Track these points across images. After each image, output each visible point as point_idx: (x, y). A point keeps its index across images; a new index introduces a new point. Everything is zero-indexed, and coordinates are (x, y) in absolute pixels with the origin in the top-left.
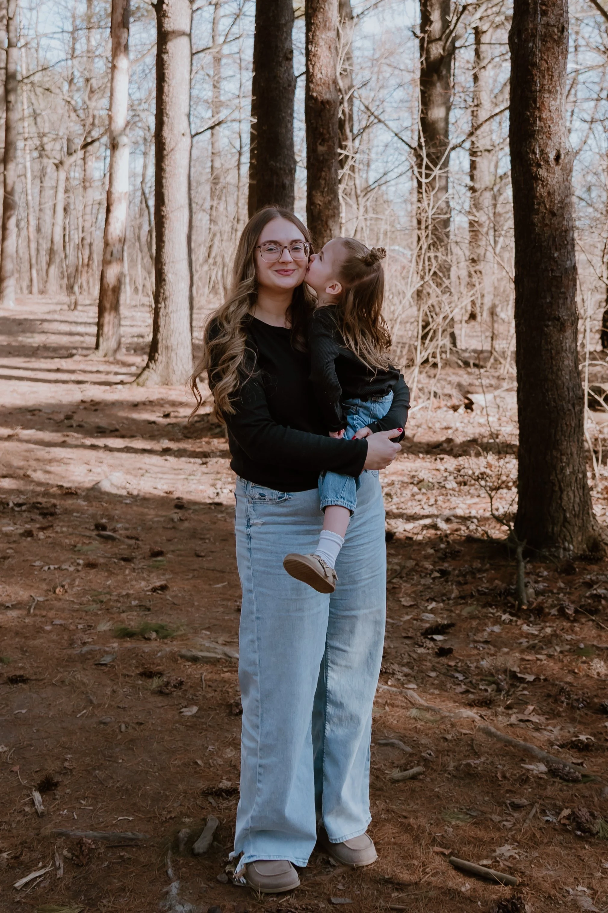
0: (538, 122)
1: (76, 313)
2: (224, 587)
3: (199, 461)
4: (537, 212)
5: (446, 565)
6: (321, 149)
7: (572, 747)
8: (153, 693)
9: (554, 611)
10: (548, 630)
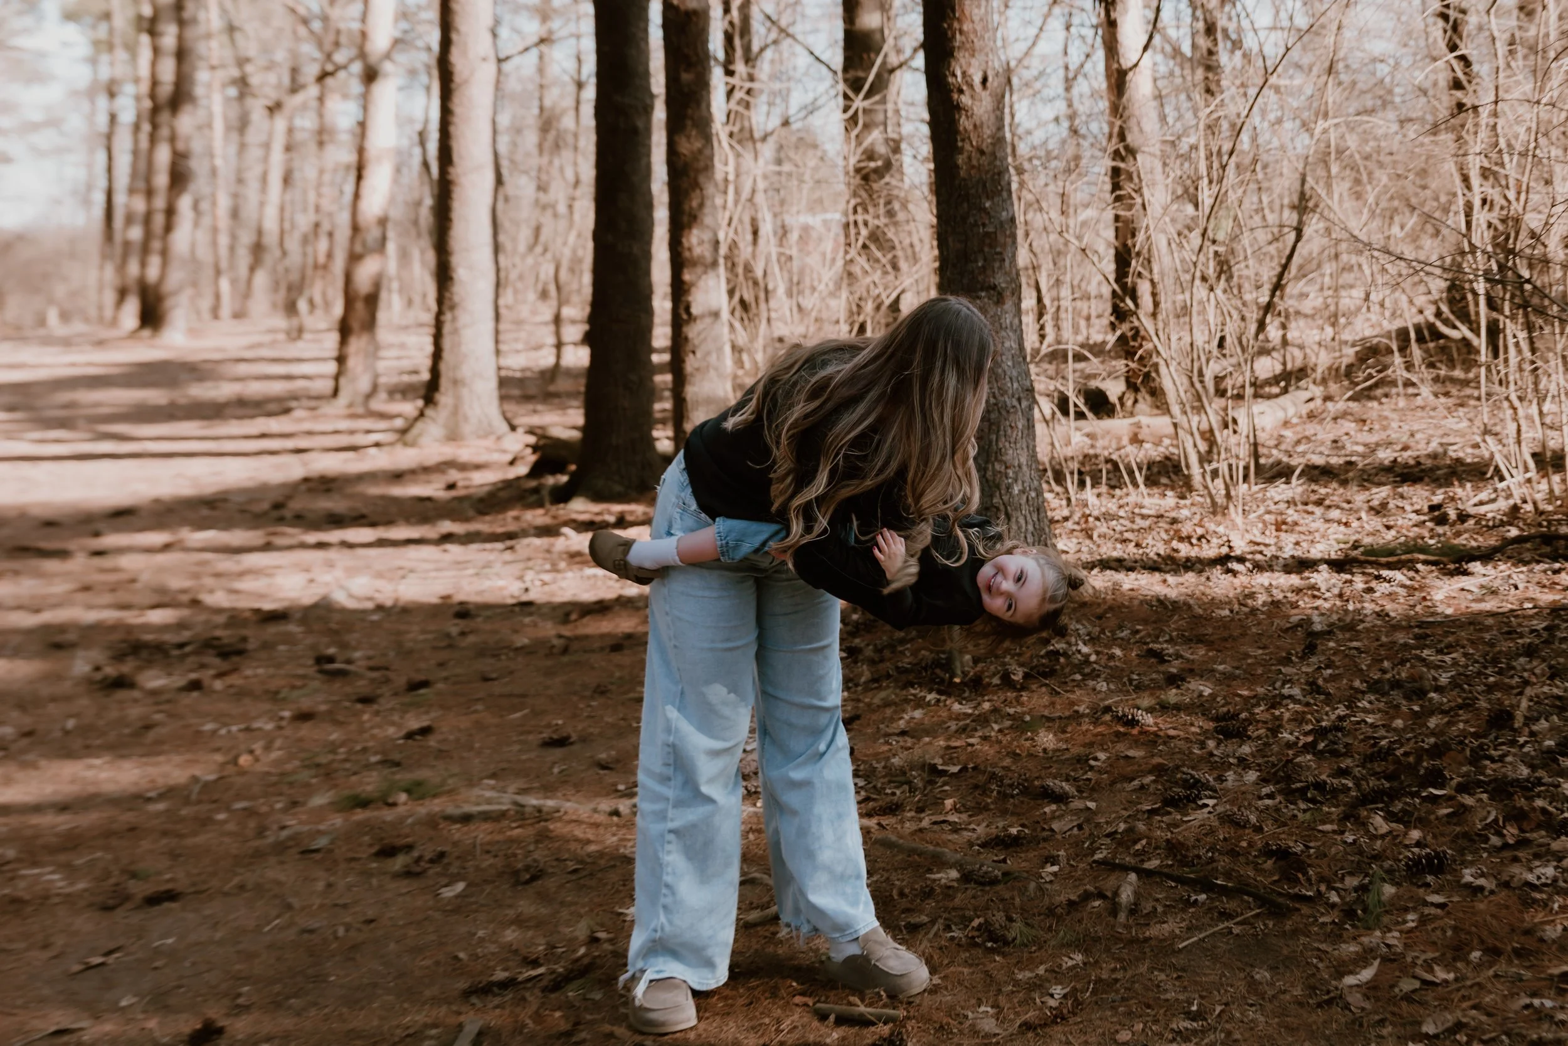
0: (958, 36)
1: (300, 344)
2: (525, 716)
3: (499, 546)
4: (961, 151)
5: (857, 641)
6: (686, 77)
7: (997, 845)
8: (397, 876)
9: (996, 681)
10: (986, 706)
